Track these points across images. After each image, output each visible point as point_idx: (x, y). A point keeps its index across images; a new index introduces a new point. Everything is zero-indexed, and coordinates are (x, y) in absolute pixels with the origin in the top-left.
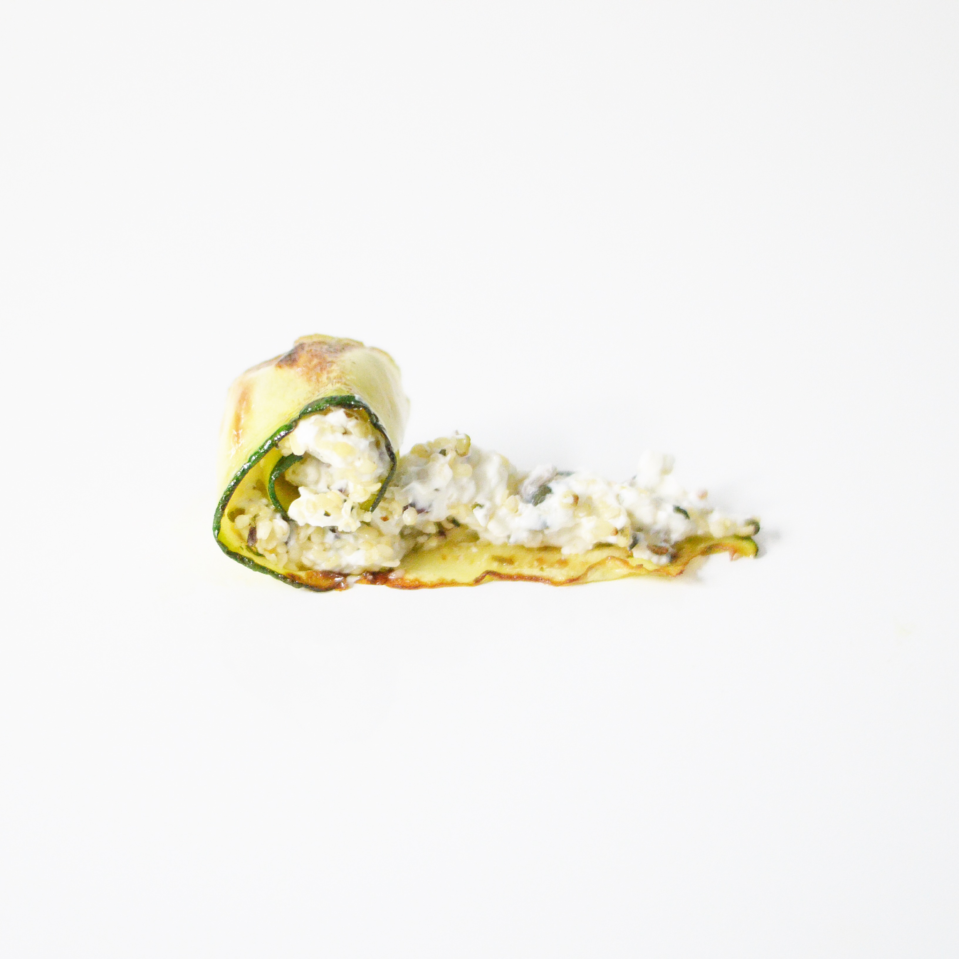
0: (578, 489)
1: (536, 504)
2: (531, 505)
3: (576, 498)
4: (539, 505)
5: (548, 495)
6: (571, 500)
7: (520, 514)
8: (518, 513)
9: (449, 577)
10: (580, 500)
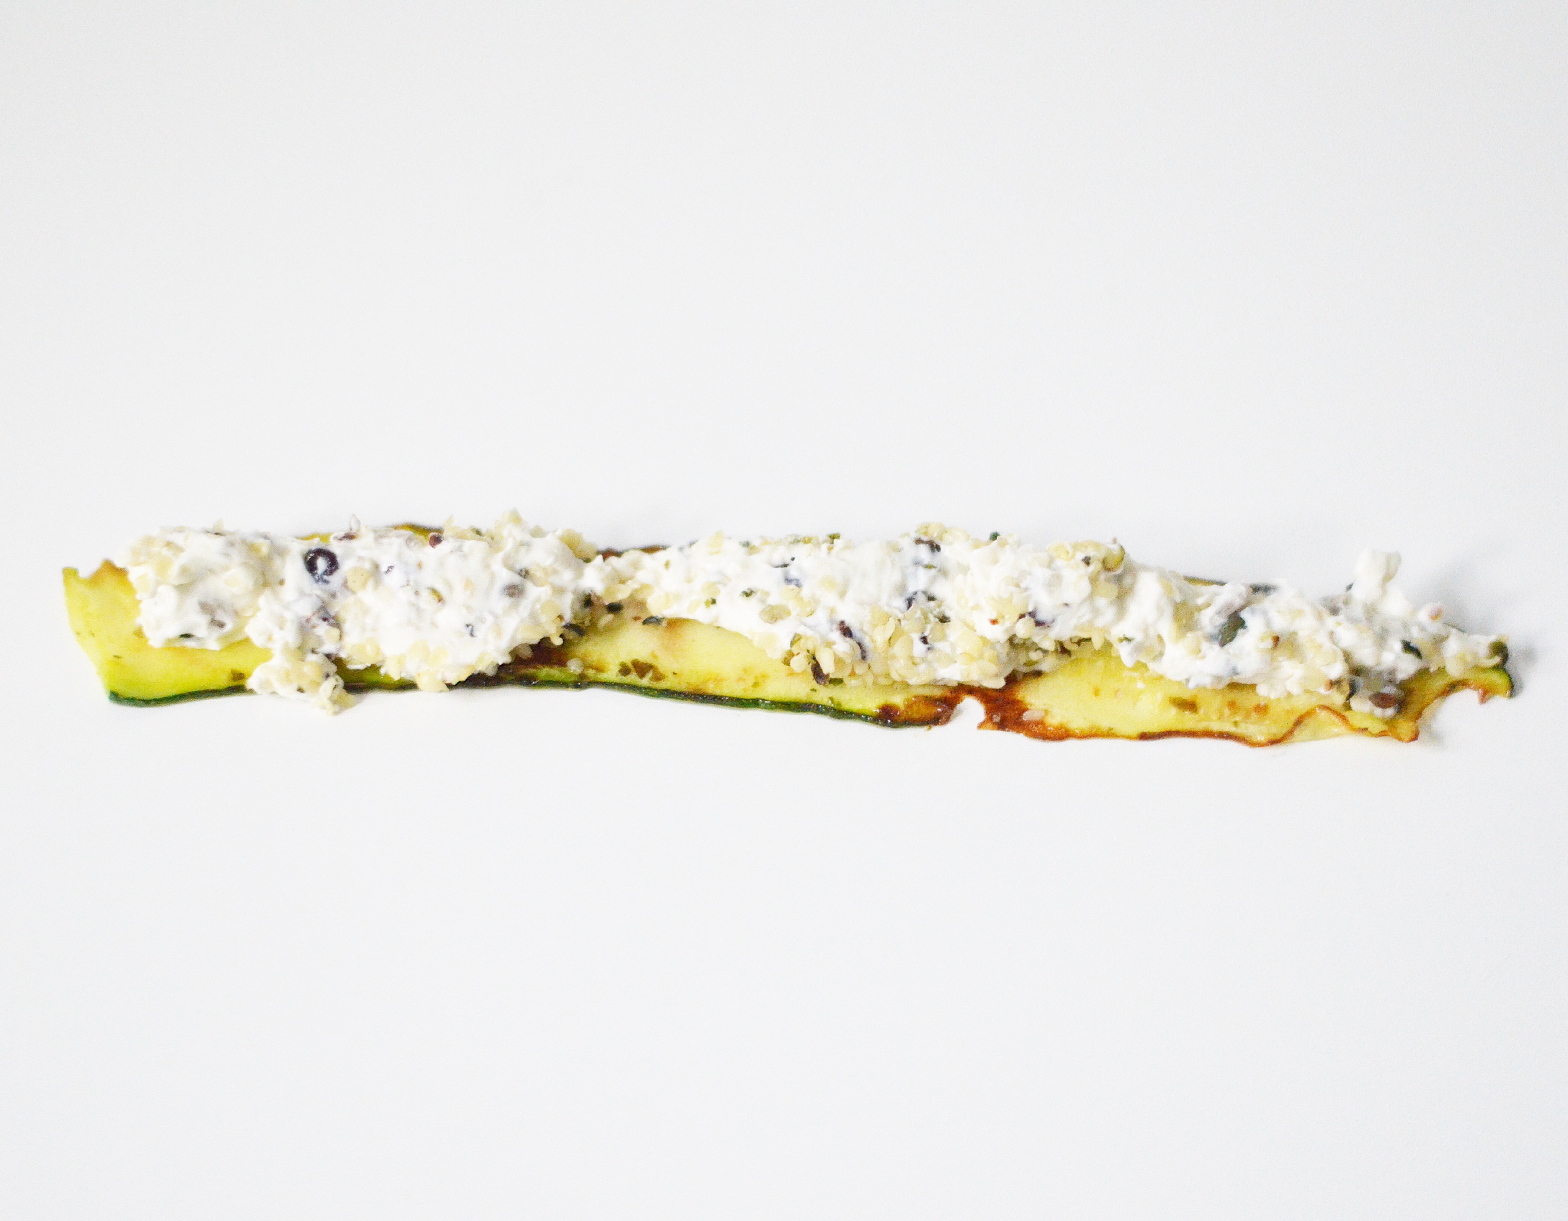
0: (1280, 624)
1: (1223, 644)
2: (1216, 647)
3: (1277, 639)
4: (1228, 646)
5: (1240, 631)
6: (1269, 643)
7: (1204, 657)
8: (1200, 655)
9: (1104, 724)
10: (1281, 639)
